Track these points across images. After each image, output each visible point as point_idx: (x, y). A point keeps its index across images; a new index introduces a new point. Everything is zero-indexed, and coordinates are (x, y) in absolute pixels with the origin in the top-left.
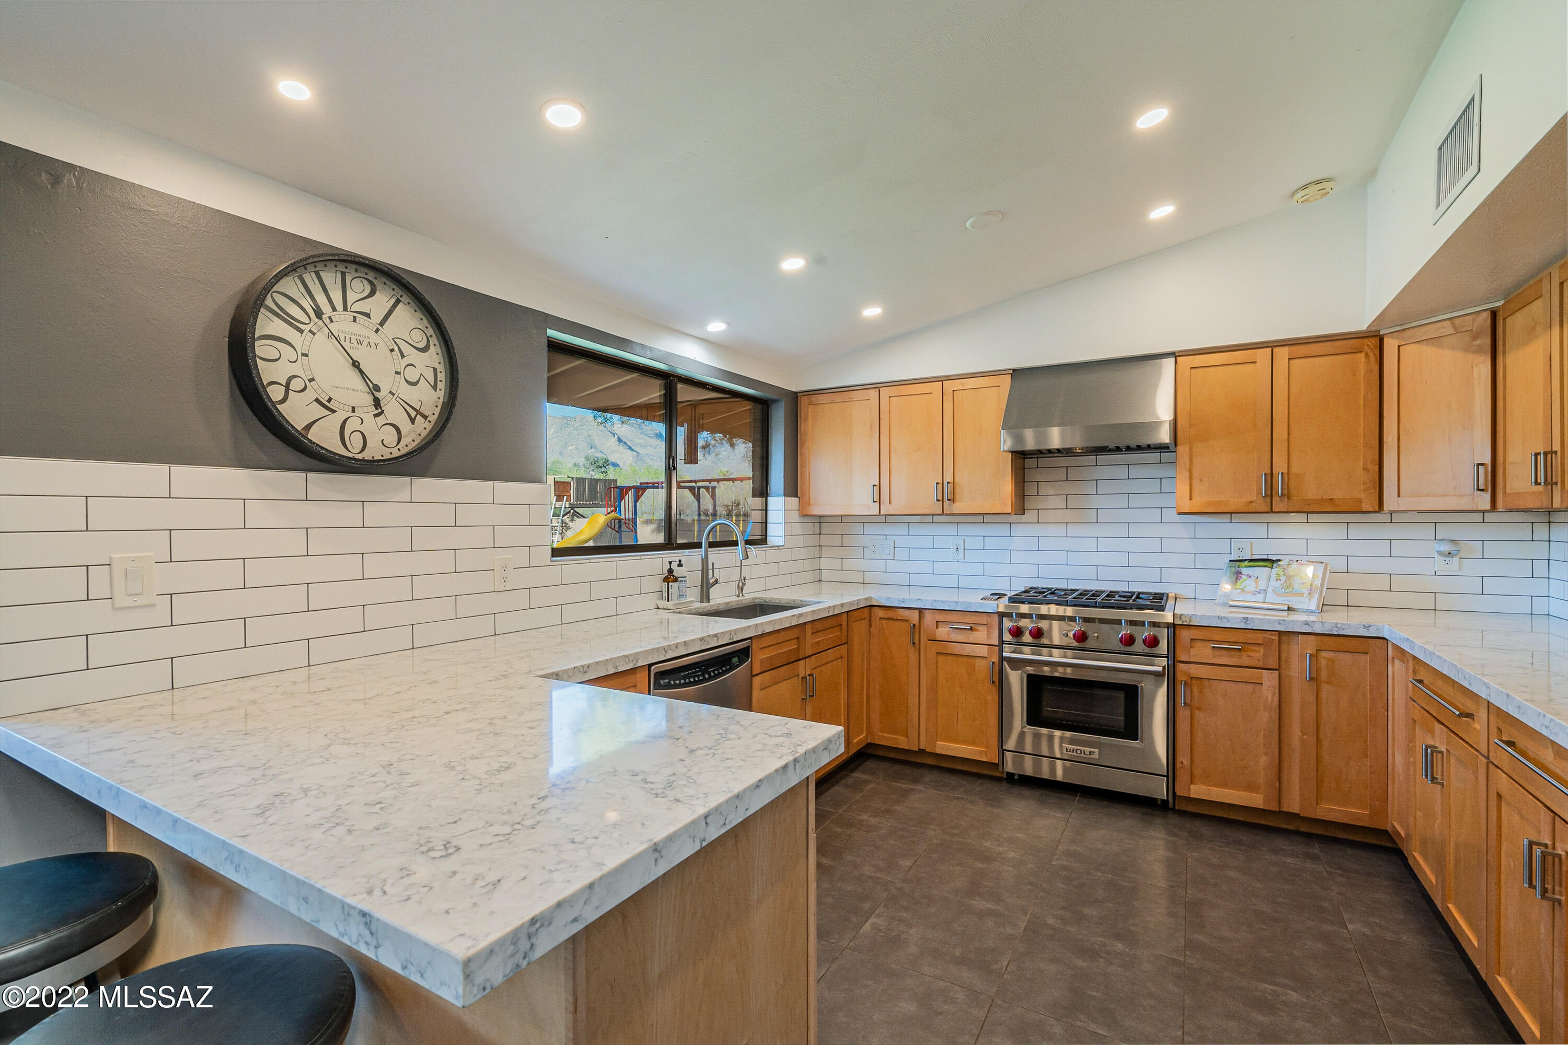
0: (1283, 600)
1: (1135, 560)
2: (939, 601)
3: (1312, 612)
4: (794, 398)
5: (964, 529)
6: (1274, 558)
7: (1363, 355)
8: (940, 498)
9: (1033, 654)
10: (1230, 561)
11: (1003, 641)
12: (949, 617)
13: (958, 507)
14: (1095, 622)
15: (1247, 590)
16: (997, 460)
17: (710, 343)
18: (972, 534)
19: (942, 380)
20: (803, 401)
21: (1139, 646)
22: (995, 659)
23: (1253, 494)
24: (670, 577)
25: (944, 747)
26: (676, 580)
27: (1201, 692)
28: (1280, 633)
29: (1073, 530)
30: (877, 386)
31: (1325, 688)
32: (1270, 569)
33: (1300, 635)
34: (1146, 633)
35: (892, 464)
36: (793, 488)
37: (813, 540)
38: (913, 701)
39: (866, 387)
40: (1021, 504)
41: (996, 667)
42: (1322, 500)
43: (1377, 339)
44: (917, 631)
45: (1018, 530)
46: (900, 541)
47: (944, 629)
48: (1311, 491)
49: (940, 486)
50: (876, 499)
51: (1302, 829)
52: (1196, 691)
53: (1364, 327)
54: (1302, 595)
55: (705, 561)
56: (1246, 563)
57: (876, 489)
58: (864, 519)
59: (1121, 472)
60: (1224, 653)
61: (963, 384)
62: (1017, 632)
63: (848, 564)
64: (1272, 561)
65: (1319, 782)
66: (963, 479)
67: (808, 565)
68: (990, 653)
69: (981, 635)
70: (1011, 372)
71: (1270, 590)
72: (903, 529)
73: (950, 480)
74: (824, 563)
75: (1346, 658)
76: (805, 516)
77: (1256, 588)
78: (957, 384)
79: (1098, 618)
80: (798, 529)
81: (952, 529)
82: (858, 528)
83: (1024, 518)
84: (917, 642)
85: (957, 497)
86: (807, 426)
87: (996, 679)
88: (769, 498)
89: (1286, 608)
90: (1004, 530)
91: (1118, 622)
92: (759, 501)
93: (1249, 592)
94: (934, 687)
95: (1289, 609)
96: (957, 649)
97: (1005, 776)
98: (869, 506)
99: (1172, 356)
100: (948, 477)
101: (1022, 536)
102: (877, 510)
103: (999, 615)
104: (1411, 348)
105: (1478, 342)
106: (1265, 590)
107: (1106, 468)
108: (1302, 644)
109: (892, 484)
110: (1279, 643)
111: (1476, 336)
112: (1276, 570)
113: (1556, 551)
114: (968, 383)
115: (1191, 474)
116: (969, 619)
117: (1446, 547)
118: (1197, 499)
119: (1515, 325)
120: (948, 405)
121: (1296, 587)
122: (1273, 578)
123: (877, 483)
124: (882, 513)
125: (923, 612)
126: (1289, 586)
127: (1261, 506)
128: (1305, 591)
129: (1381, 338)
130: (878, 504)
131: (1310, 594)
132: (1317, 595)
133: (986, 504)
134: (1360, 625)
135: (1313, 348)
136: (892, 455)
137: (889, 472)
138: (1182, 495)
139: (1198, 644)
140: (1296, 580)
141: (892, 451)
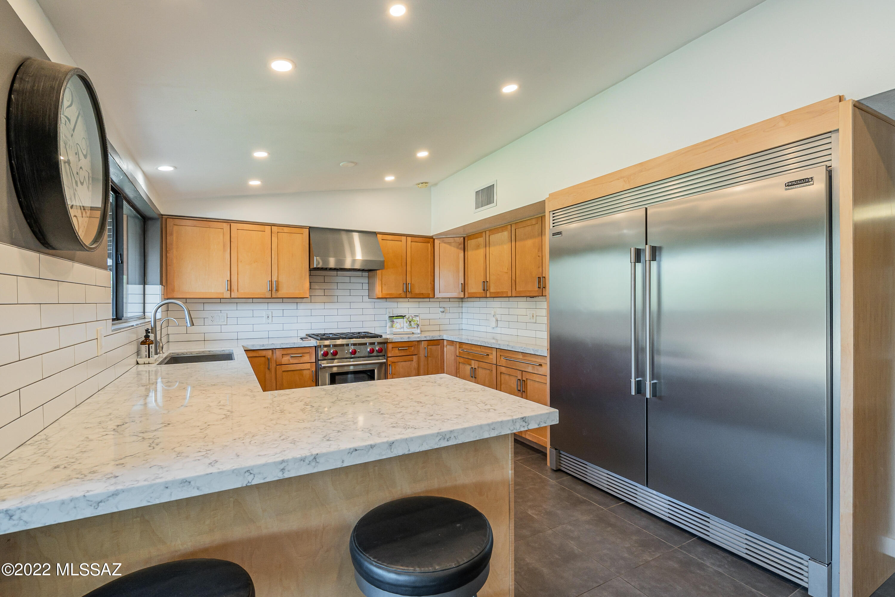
0: (410, 330)
1: (353, 318)
2: (284, 343)
3: (420, 334)
4: (161, 219)
6: (403, 315)
7: (430, 244)
9: (328, 363)
10: (389, 317)
11: (319, 359)
12: (289, 352)
13: (280, 294)
14: (356, 345)
15: (397, 327)
16: (301, 271)
18: (289, 308)
20: (170, 222)
22: (314, 369)
23: (400, 291)
27: (395, 368)
28: (418, 341)
29: (328, 306)
30: (229, 222)
31: (430, 359)
32: (403, 319)
33: (423, 342)
35: (239, 269)
36: (163, 280)
39: (219, 221)
42: (419, 294)
44: (270, 361)
47: (286, 358)
48: (417, 291)
49: (270, 283)
50: (229, 288)
52: (393, 368)
53: (431, 235)
54: (415, 328)
56: (395, 317)
57: (229, 282)
58: (204, 301)
59: (347, 279)
60: (402, 351)
61: (283, 230)
62: (326, 354)
66: (283, 279)
68: (311, 367)
69: (306, 358)
70: (308, 228)
71: (405, 327)
72: (233, 307)
75: (434, 348)
76: (169, 298)
77: (401, 326)
78: (280, 229)
79: (358, 343)
82: (201, 307)
83: (304, 300)
85: (280, 289)
86: (173, 239)
88: (146, 286)
89: (412, 333)
90: (294, 306)
91: (366, 344)
93: (398, 328)
95: (413, 333)
96: (293, 367)
98: (223, 293)
99: (375, 234)
100: (275, 279)
101: (303, 309)
102: (229, 295)
103: (316, 347)
104: (443, 245)
105: (460, 246)
106: (403, 327)
107: (341, 277)
108: (423, 344)
109: (239, 280)
110: (418, 345)
111: (460, 244)
112: (405, 320)
113: (464, 310)
114: (286, 229)
115: (382, 282)
116: (300, 351)
117: (442, 310)
118: (384, 292)
119: (471, 243)
120: (274, 239)
121: (413, 325)
122: (405, 322)
123: (229, 279)
124: (232, 297)
125: (274, 350)
126: (411, 325)
127: (404, 296)
128: (416, 327)
129: (434, 240)
130: (229, 292)
131: (417, 327)
132: (419, 328)
133: (296, 293)
134: (435, 335)
135: (417, 239)
136: (239, 263)
137: (237, 273)
138: (378, 291)
139: (394, 349)
140: (412, 323)
141: (239, 261)
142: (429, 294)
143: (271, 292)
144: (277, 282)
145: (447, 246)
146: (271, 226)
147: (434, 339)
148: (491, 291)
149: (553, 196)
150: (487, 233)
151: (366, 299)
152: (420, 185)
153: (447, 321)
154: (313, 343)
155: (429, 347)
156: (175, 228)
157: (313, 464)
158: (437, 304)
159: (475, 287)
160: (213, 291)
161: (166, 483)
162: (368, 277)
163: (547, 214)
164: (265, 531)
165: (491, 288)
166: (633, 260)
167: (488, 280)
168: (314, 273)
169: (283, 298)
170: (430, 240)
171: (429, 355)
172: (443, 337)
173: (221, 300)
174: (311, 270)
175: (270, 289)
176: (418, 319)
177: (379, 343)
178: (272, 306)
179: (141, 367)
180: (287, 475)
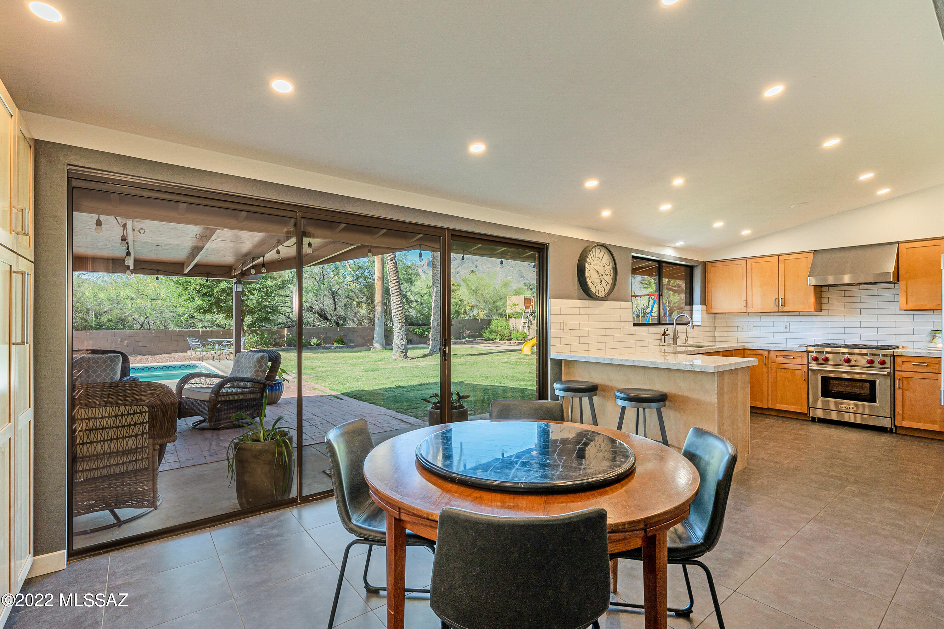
2: (777, 347)
4: (704, 265)
5: (789, 319)
8: (777, 305)
9: (824, 368)
10: (931, 331)
11: (809, 363)
12: (783, 353)
13: (786, 309)
14: (855, 355)
17: (676, 249)
18: (794, 321)
19: (778, 255)
20: (709, 266)
21: (876, 364)
22: (806, 370)
24: (664, 334)
25: (779, 407)
26: (667, 335)
27: (907, 383)
30: (746, 259)
34: (881, 358)
35: (753, 291)
36: (704, 302)
37: (712, 324)
38: (765, 389)
39: (740, 259)
40: (819, 307)
41: (806, 374)
44: (767, 359)
45: (818, 319)
46: (756, 324)
47: (780, 358)
49: (777, 300)
50: (745, 305)
52: (905, 383)
55: (675, 329)
56: (938, 332)
57: (745, 301)
58: (738, 315)
60: (920, 367)
61: (789, 257)
62: (816, 359)
63: (729, 334)
66: (789, 296)
67: (710, 334)
68: (802, 368)
69: (798, 360)
70: (813, 251)
72: (758, 319)
73: (783, 297)
74: (717, 334)
76: (709, 313)
78: (786, 257)
79: (857, 353)
80: (706, 318)
81: (783, 319)
82: (735, 319)
83: (822, 313)
84: (767, 364)
85: (786, 304)
86: (710, 276)
87: (806, 378)
88: (693, 306)
90: (811, 318)
91: (867, 354)
92: (688, 307)
94: (775, 381)
96: (786, 366)
97: (810, 419)
98: (743, 309)
99: (896, 243)
100: (782, 296)
101: (820, 320)
102: (746, 310)
103: (807, 352)
109: (753, 299)
114: (791, 257)
116: (792, 354)
118: (910, 305)
120: (781, 266)
123: (746, 299)
124: (750, 312)
125: (770, 351)
130: (746, 308)
133: (802, 307)
136: (753, 287)
137: (751, 295)
138: (902, 302)
143: (778, 307)
144: (783, 299)
151: (898, 311)
156: (712, 269)
160: (735, 308)
169: (800, 312)
177: (883, 355)
179: (661, 347)
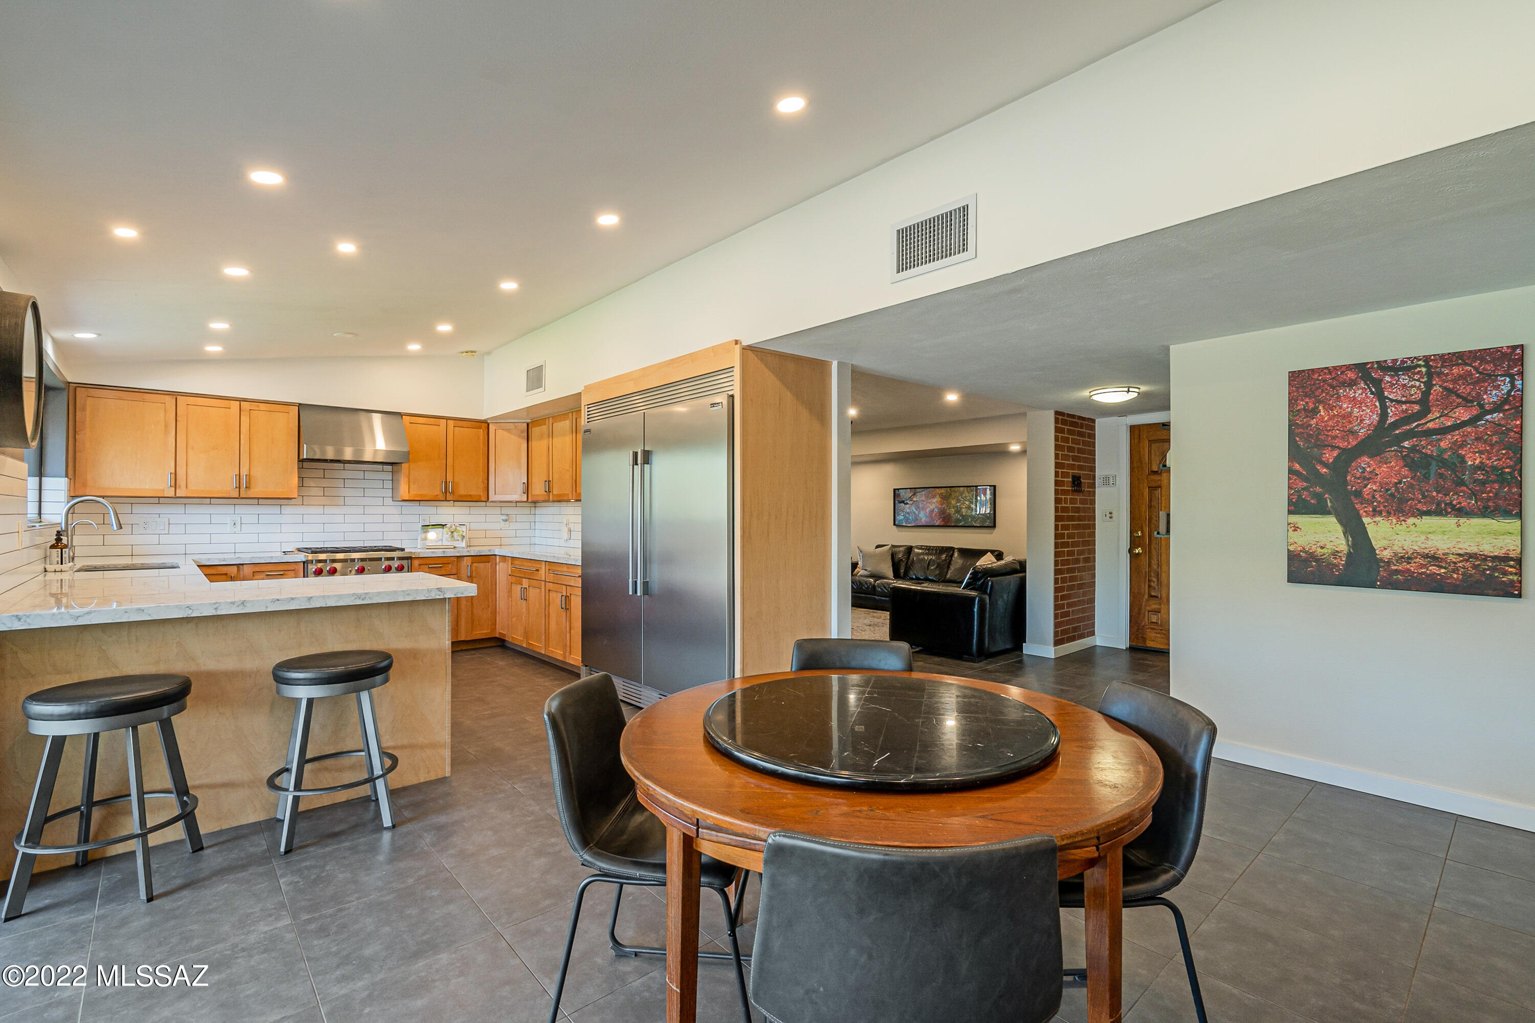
0: (451, 544)
1: (368, 527)
2: (257, 557)
3: (464, 548)
4: (76, 388)
7: (483, 430)
10: (421, 526)
12: (264, 568)
13: (253, 493)
14: (366, 561)
16: (286, 462)
18: (268, 513)
20: (82, 392)
23: (437, 491)
28: (458, 557)
29: (328, 510)
30: (174, 394)
31: (475, 579)
32: (442, 529)
33: (466, 557)
35: (189, 458)
36: (68, 471)
39: (160, 392)
40: (302, 492)
42: (467, 495)
43: (487, 425)
45: (301, 510)
46: (177, 519)
48: (462, 491)
49: (237, 477)
50: (173, 484)
51: (463, 649)
53: (483, 418)
54: (458, 540)
56: (430, 526)
57: (173, 476)
58: (133, 500)
59: (360, 475)
60: (433, 569)
61: (258, 406)
62: (318, 572)
64: (443, 525)
65: (473, 622)
66: (257, 472)
70: (298, 405)
71: (444, 539)
73: (247, 474)
75: (482, 565)
77: (438, 538)
78: (252, 406)
79: (369, 558)
81: (230, 509)
82: (126, 508)
83: (304, 502)
85: (252, 485)
86: (85, 416)
88: (43, 478)
89: (453, 547)
90: (276, 510)
91: (380, 559)
93: (434, 541)
95: (455, 547)
98: (164, 490)
99: (400, 415)
100: (244, 472)
101: (290, 513)
102: (173, 493)
103: (304, 562)
104: (499, 432)
105: (523, 434)
106: (442, 540)
107: (349, 473)
108: (466, 562)
109: (189, 473)
110: (457, 562)
111: (522, 432)
112: (445, 530)
113: (538, 518)
114: (263, 406)
115: (409, 479)
116: (280, 567)
117: (504, 517)
118: (412, 492)
119: (535, 431)
120: (245, 420)
121: (455, 537)
122: (445, 533)
123: (173, 471)
124: (177, 495)
125: (241, 566)
126: (453, 537)
127: (442, 497)
128: (460, 539)
129: (488, 425)
130: (173, 489)
131: (462, 540)
132: (464, 540)
133: (279, 492)
134: (485, 551)
135: (464, 423)
136: (189, 450)
137: (185, 464)
138: (404, 490)
139: (422, 566)
140: (455, 534)
141: (189, 447)
142: (480, 496)
143: (238, 489)
144: (249, 476)
145: (505, 433)
146: (240, 401)
147: (482, 554)
148: (555, 493)
149: (588, 388)
150: (551, 419)
151: (389, 501)
152: (464, 354)
153: (512, 533)
154: (301, 557)
155: (474, 565)
156: (90, 400)
157: (241, 607)
158: (498, 510)
159: (538, 489)
160: (147, 487)
161: (126, 609)
162: (392, 472)
163: (583, 406)
164: (203, 668)
165: (554, 490)
166: (631, 464)
167: (551, 479)
168: (305, 464)
169: (258, 499)
170: (485, 424)
171: (474, 575)
172: (494, 551)
173: (159, 499)
174: (301, 461)
175: (238, 486)
176: (464, 528)
177: (400, 559)
178: (240, 510)
179: (50, 576)
180: (219, 613)
